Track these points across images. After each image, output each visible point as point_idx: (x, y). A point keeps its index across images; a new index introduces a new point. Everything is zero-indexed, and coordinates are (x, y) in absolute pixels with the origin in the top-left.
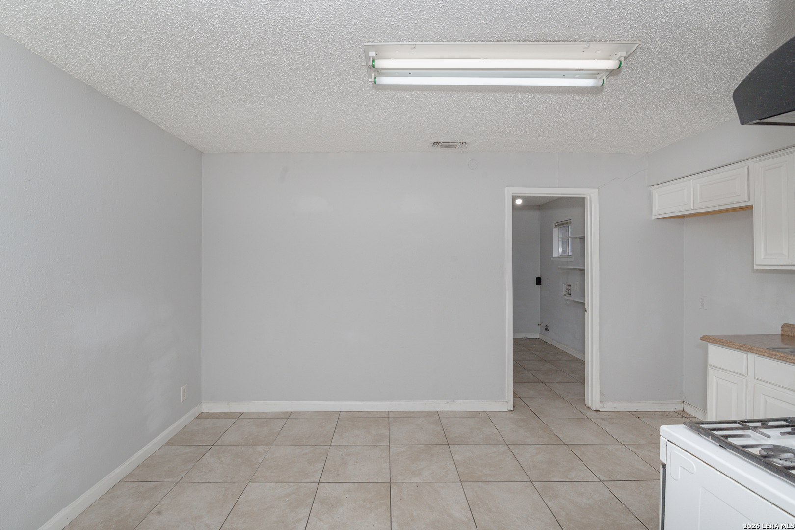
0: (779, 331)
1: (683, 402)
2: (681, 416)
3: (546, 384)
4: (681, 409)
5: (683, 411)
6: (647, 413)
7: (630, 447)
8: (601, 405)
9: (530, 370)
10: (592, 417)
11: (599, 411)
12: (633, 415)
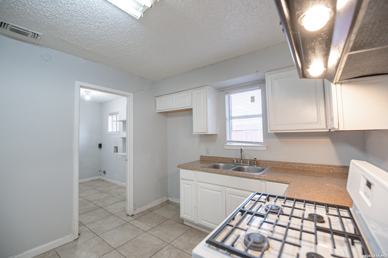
0: (199, 159)
1: (168, 196)
2: (167, 204)
3: (103, 208)
4: (167, 200)
5: (168, 200)
6: (154, 207)
7: (150, 232)
8: (134, 211)
9: (93, 201)
10: (130, 220)
11: (133, 215)
12: (149, 211)
